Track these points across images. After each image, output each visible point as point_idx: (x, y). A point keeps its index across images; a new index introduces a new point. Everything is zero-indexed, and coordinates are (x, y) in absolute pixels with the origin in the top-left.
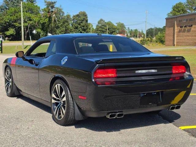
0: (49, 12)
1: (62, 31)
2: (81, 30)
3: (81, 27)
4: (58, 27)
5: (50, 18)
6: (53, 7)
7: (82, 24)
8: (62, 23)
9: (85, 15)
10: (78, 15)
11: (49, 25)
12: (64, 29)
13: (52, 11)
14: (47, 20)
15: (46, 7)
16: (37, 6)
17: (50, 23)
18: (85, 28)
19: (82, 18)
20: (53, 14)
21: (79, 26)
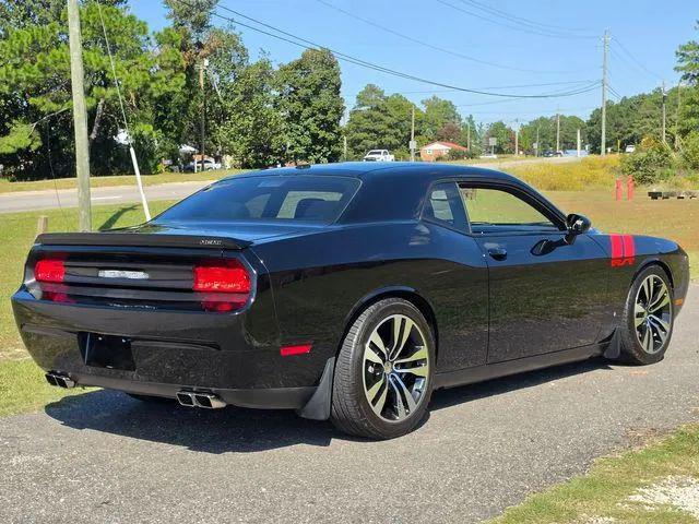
0: (183, 48)
1: (240, 132)
2: (313, 128)
3: (313, 115)
4: (223, 116)
5: (190, 72)
6: (201, 25)
7: (316, 102)
8: (241, 97)
9: (327, 62)
10: (299, 65)
11: (188, 103)
12: (249, 122)
13: (200, 45)
14: (181, 80)
15: (170, 23)
16: (131, 19)
17: (191, 97)
18: (330, 117)
19: (316, 75)
20: (203, 57)
21: (307, 111)
